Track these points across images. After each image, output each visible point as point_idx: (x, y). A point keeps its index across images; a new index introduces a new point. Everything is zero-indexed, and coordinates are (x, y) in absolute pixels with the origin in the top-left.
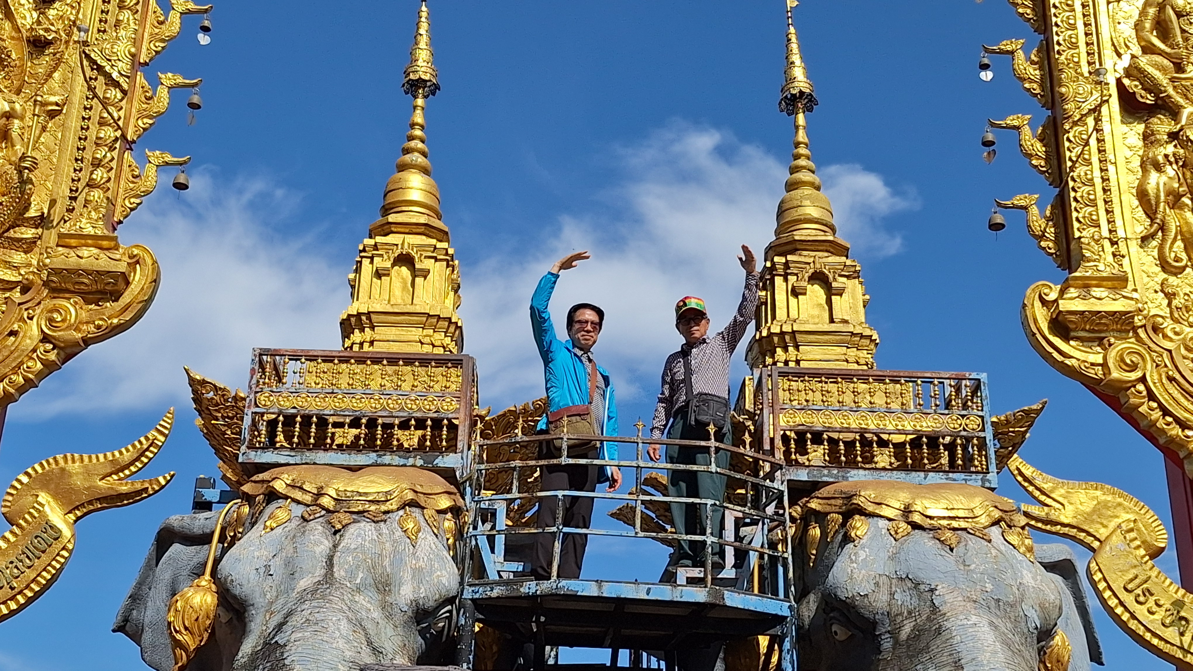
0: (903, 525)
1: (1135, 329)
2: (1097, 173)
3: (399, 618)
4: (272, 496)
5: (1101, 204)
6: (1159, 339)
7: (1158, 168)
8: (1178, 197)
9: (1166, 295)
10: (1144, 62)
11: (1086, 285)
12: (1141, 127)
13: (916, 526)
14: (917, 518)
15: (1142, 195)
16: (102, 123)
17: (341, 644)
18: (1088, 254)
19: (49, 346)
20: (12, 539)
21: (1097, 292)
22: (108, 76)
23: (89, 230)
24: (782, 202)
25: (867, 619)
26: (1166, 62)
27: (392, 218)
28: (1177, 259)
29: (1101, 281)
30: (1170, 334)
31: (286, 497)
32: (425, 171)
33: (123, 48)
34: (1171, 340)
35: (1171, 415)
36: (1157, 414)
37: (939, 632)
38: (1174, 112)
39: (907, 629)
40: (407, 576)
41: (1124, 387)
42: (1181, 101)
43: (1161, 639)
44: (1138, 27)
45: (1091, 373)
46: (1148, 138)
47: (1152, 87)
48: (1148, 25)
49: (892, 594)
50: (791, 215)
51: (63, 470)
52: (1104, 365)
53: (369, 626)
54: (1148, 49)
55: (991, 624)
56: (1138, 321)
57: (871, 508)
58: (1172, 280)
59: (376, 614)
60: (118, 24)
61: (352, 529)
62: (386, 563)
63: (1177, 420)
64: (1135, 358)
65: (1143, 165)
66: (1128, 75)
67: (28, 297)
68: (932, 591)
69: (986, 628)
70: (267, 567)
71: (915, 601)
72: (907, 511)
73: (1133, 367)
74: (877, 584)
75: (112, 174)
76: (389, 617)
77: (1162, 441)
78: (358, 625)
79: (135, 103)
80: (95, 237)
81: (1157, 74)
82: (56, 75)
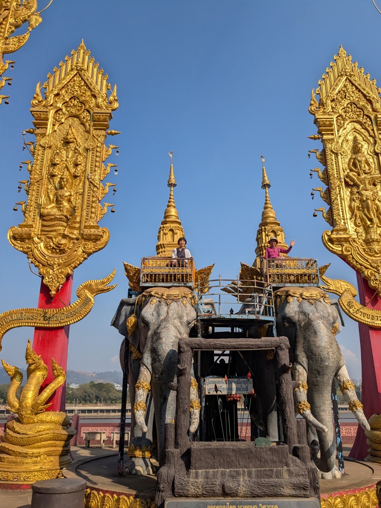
0: (300, 299)
1: (349, 242)
2: (339, 202)
3: (184, 325)
4: (151, 296)
5: (341, 210)
6: (355, 244)
7: (354, 200)
8: (359, 208)
9: (357, 232)
10: (351, 174)
11: (337, 231)
12: (350, 190)
13: (303, 299)
14: (304, 297)
15: (350, 207)
16: (93, 197)
17: (173, 332)
18: (338, 223)
19: (85, 254)
20: (79, 301)
21: (340, 232)
22: (94, 184)
23: (92, 224)
24: (263, 212)
25: (293, 322)
26: (356, 174)
27: (167, 220)
28: (359, 224)
29: (341, 230)
30: (358, 242)
31: (155, 296)
32: (174, 207)
33: (97, 177)
34: (358, 244)
35: (358, 263)
36: (355, 263)
37: (311, 325)
38: (358, 186)
39: (303, 324)
40: (185, 315)
41: (346, 256)
42: (360, 184)
43: (356, 317)
44: (349, 165)
45: (339, 253)
46: (351, 193)
47: (352, 180)
48: (351, 164)
49: (299, 316)
50: (266, 216)
51: (90, 284)
52: (342, 251)
53: (178, 327)
54: (351, 170)
55: (322, 322)
56: (350, 239)
57: (293, 295)
58: (358, 228)
59: (179, 324)
60: (95, 171)
61: (172, 304)
62: (180, 312)
63: (360, 264)
64: (350, 249)
65: (350, 200)
66: (347, 177)
67: (78, 241)
68: (309, 315)
69: (321, 324)
70: (153, 314)
71: (304, 317)
72: (301, 295)
73: (349, 251)
74: (295, 313)
75: (97, 209)
76: (182, 325)
77: (356, 269)
78: (176, 327)
79: (101, 191)
80: (94, 226)
81: (354, 177)
82: (81, 184)
